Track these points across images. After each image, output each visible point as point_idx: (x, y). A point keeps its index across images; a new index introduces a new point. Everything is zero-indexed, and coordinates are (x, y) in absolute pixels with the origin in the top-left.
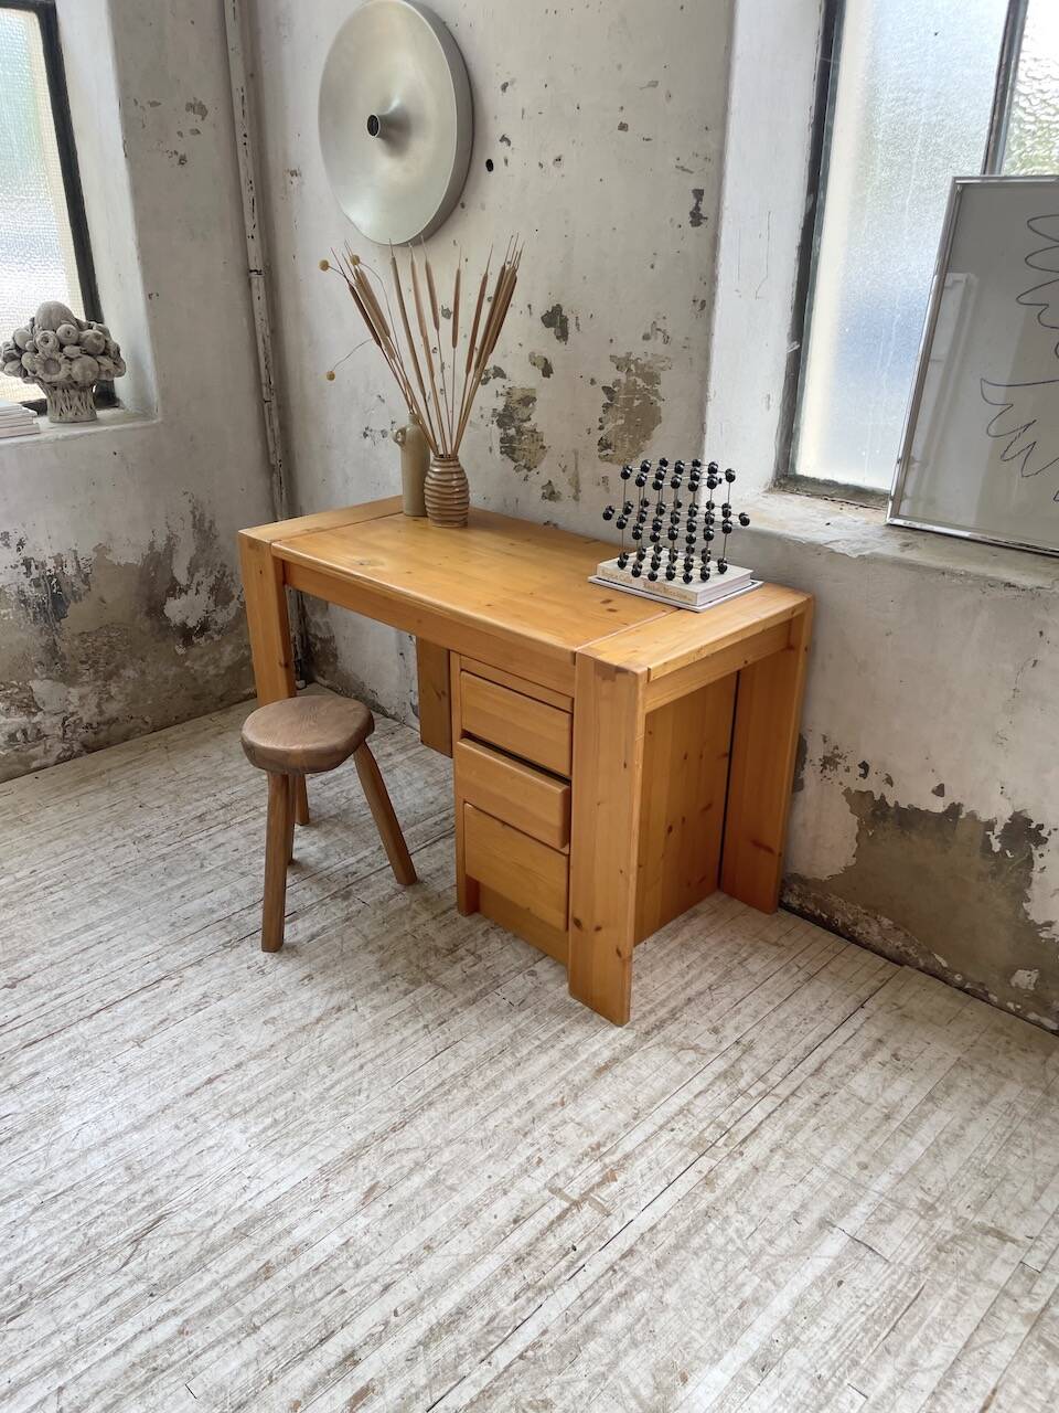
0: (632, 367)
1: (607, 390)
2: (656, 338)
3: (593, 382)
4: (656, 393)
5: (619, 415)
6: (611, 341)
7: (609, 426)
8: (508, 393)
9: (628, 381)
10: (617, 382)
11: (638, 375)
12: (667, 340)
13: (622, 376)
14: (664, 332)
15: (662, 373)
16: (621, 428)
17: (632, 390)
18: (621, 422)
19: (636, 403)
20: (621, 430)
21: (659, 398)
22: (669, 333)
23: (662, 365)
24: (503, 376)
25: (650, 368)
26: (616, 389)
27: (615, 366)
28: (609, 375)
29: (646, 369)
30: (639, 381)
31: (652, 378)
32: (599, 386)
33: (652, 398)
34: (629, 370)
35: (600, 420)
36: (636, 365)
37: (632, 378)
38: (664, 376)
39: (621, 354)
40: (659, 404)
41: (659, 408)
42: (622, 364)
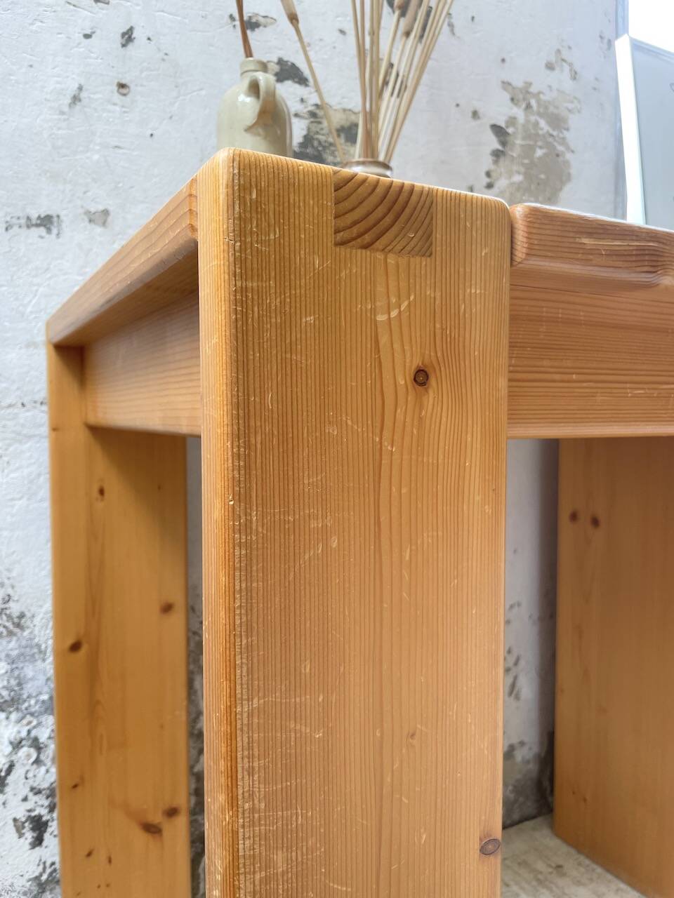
0: (533, 102)
1: (498, 130)
2: (562, 71)
3: (475, 114)
4: (563, 141)
5: (515, 168)
6: (503, 60)
7: (502, 183)
8: (313, 115)
9: (527, 121)
10: (512, 121)
11: (539, 114)
12: (574, 76)
13: (519, 113)
14: (571, 65)
15: (571, 116)
16: (518, 187)
17: (532, 135)
18: (518, 178)
19: (539, 153)
20: (518, 189)
21: (568, 148)
22: (577, 67)
23: (570, 106)
24: (302, 81)
25: (557, 108)
26: (510, 130)
27: (507, 96)
28: (500, 109)
29: (551, 109)
30: (542, 123)
31: (557, 122)
32: (487, 122)
33: (560, 148)
34: (528, 107)
35: (488, 174)
36: (538, 102)
37: (533, 118)
38: (573, 121)
39: (518, 83)
40: (568, 156)
41: (567, 163)
42: (520, 95)
